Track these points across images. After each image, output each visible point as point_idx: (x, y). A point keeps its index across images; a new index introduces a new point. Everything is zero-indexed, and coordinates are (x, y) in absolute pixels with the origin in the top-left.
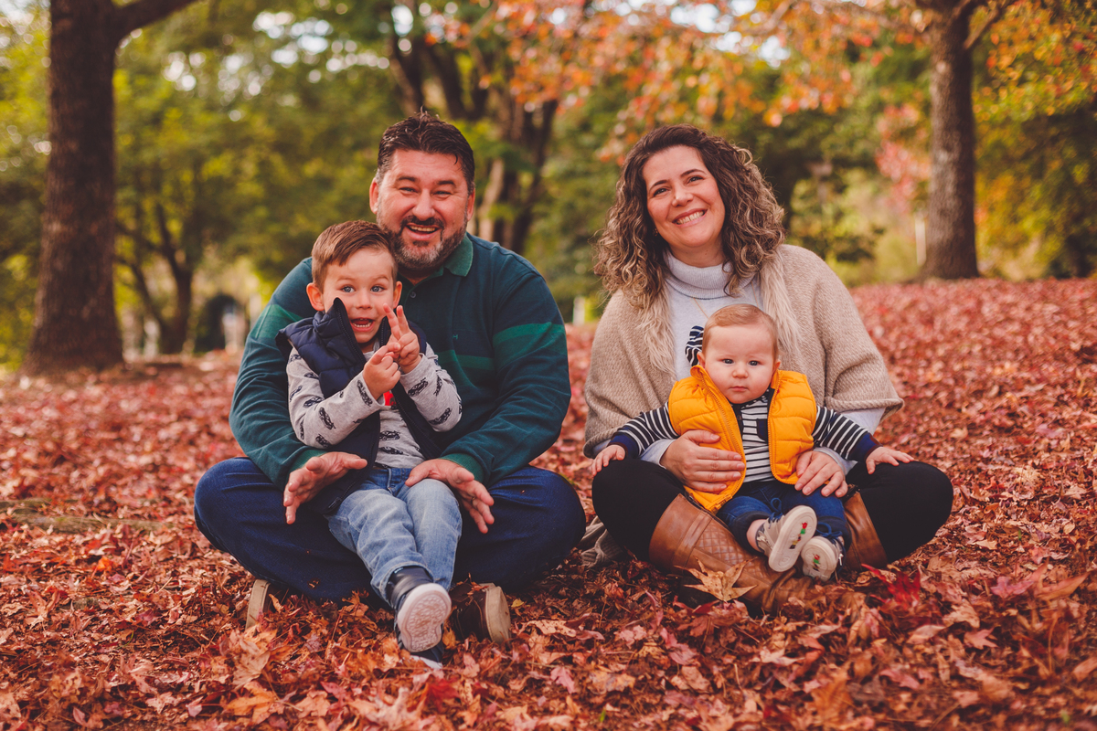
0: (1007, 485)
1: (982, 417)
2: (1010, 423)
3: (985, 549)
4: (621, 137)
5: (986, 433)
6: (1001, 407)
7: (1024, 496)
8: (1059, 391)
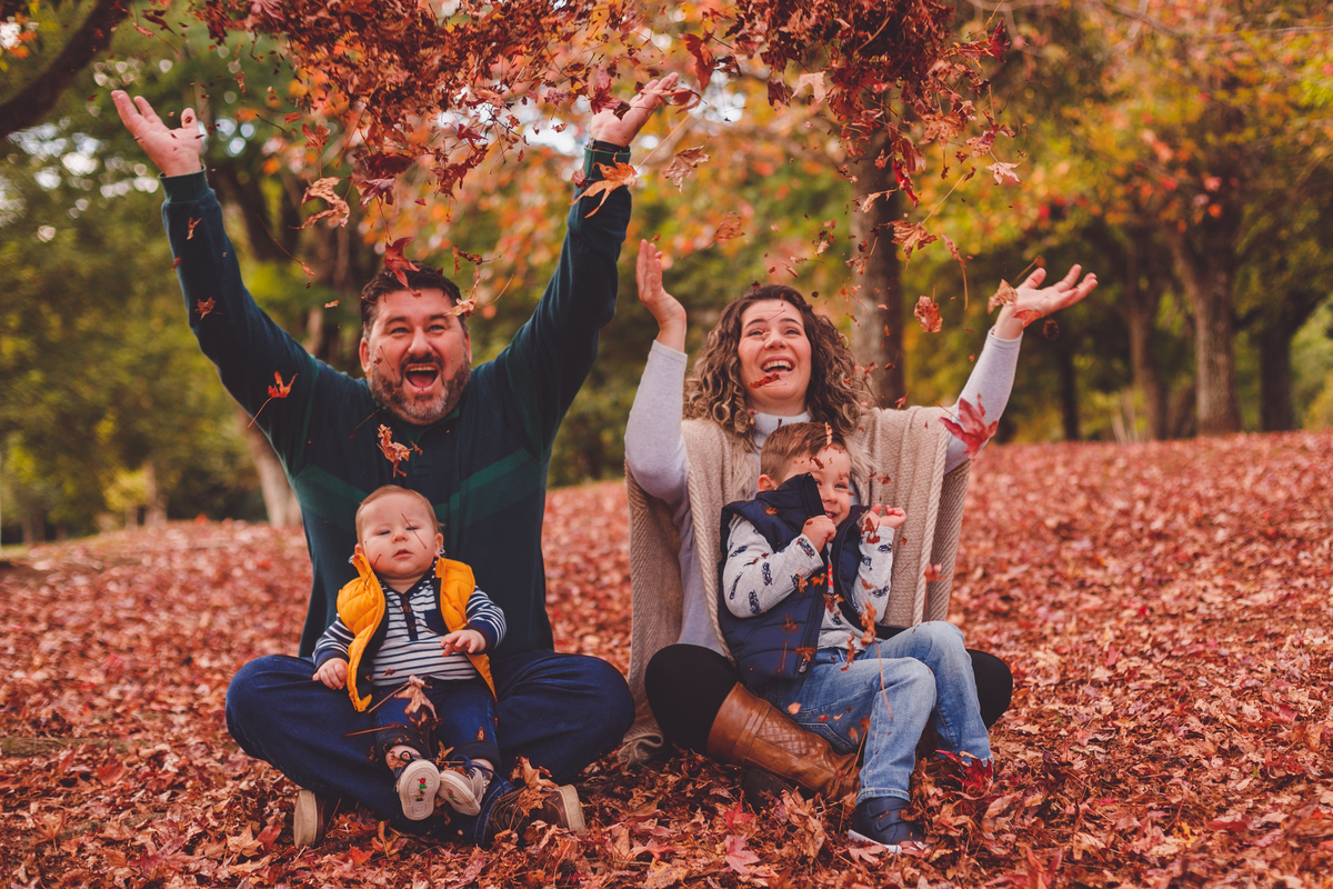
0: (1028, 670)
1: (975, 602)
2: (1005, 607)
3: (1028, 734)
4: (488, 283)
5: (981, 618)
6: (991, 591)
7: (1049, 681)
8: (1049, 572)
